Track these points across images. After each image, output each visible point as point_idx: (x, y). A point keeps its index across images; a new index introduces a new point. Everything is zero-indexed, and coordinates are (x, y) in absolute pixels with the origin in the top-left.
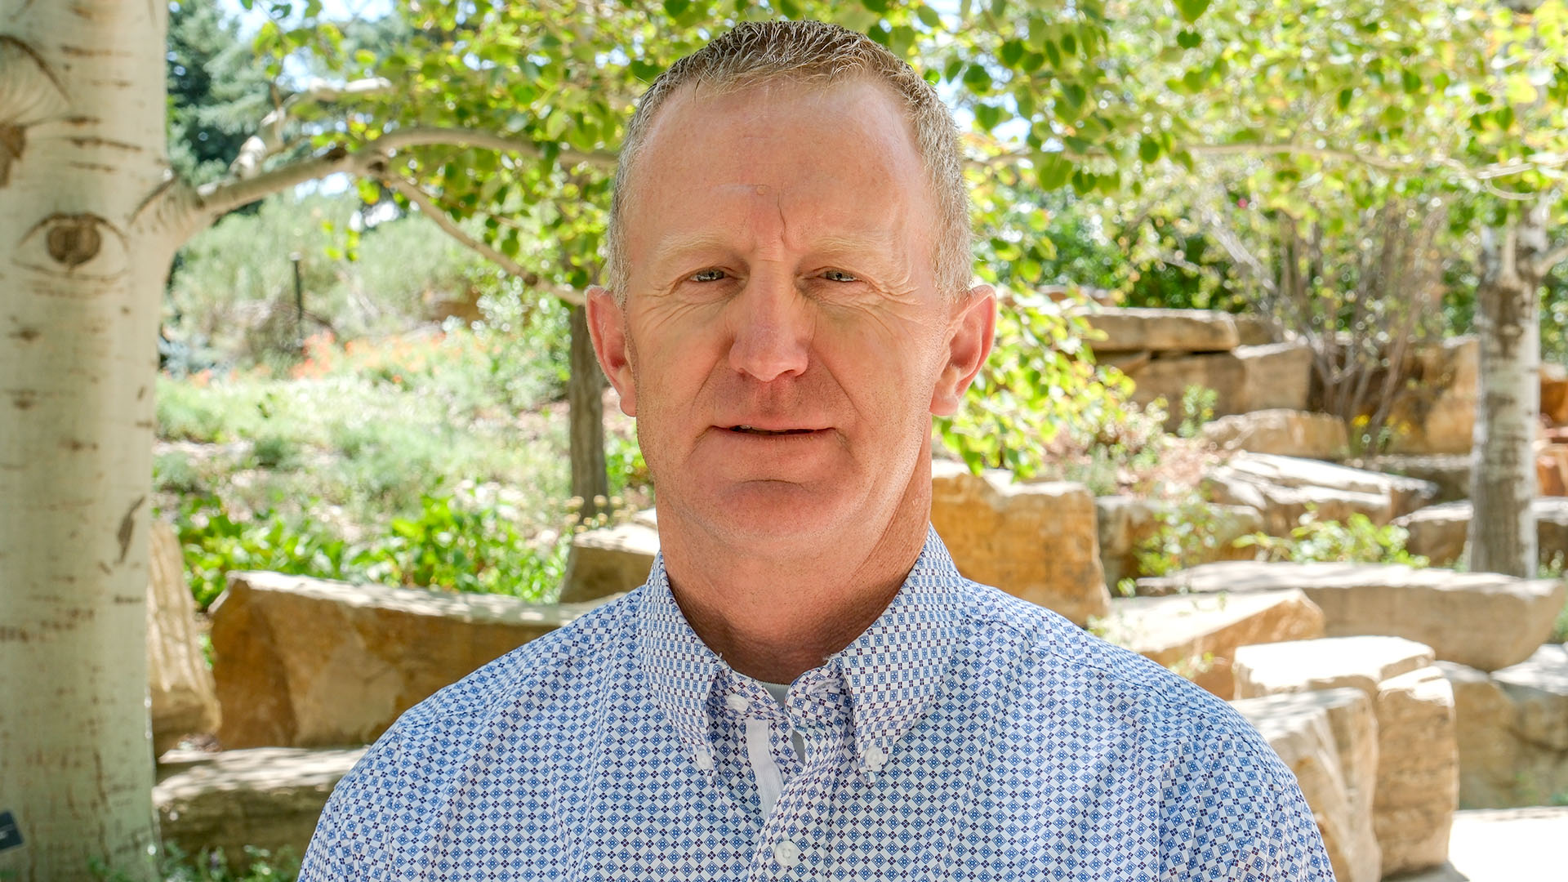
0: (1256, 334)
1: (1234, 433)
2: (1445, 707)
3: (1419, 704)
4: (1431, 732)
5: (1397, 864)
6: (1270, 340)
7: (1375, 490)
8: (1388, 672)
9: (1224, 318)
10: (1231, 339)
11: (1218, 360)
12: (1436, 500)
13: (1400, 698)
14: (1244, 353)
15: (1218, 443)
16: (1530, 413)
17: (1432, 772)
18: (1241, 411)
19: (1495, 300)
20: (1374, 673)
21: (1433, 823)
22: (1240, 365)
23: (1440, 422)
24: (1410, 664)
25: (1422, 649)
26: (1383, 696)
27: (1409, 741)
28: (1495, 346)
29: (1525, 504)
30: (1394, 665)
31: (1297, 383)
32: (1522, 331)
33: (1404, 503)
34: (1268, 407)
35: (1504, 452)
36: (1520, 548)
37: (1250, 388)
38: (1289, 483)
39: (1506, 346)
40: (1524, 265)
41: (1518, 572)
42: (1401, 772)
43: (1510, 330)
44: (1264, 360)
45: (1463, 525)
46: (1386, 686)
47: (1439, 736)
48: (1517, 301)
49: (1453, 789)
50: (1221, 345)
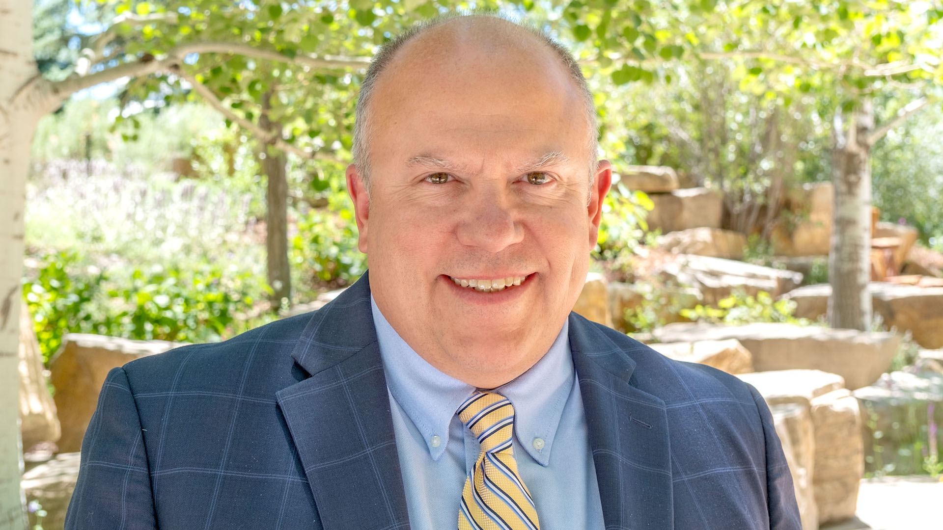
0: (688, 182)
1: (678, 243)
2: (854, 416)
3: (837, 414)
4: (845, 432)
5: (825, 517)
6: (698, 185)
7: (768, 278)
8: (817, 393)
9: (668, 171)
10: (673, 185)
11: (665, 198)
12: (804, 283)
13: (824, 410)
14: (682, 193)
15: (668, 249)
16: (865, 230)
17: (847, 457)
18: (681, 229)
19: (843, 160)
20: (807, 394)
21: (848, 490)
22: (679, 201)
23: (803, 237)
24: (829, 388)
25: (837, 379)
26: (814, 410)
27: (831, 438)
28: (843, 188)
29: (863, 287)
30: (820, 389)
31: (714, 212)
32: (860, 179)
33: (785, 286)
34: (697, 226)
35: (850, 254)
36: (862, 314)
37: (686, 215)
38: (714, 274)
39: (851, 188)
40: (861, 138)
41: (861, 328)
42: (827, 458)
43: (853, 178)
44: (694, 198)
45: (824, 299)
46: (816, 402)
47: (851, 434)
48: (856, 161)
49: (860, 468)
50: (666, 188)
